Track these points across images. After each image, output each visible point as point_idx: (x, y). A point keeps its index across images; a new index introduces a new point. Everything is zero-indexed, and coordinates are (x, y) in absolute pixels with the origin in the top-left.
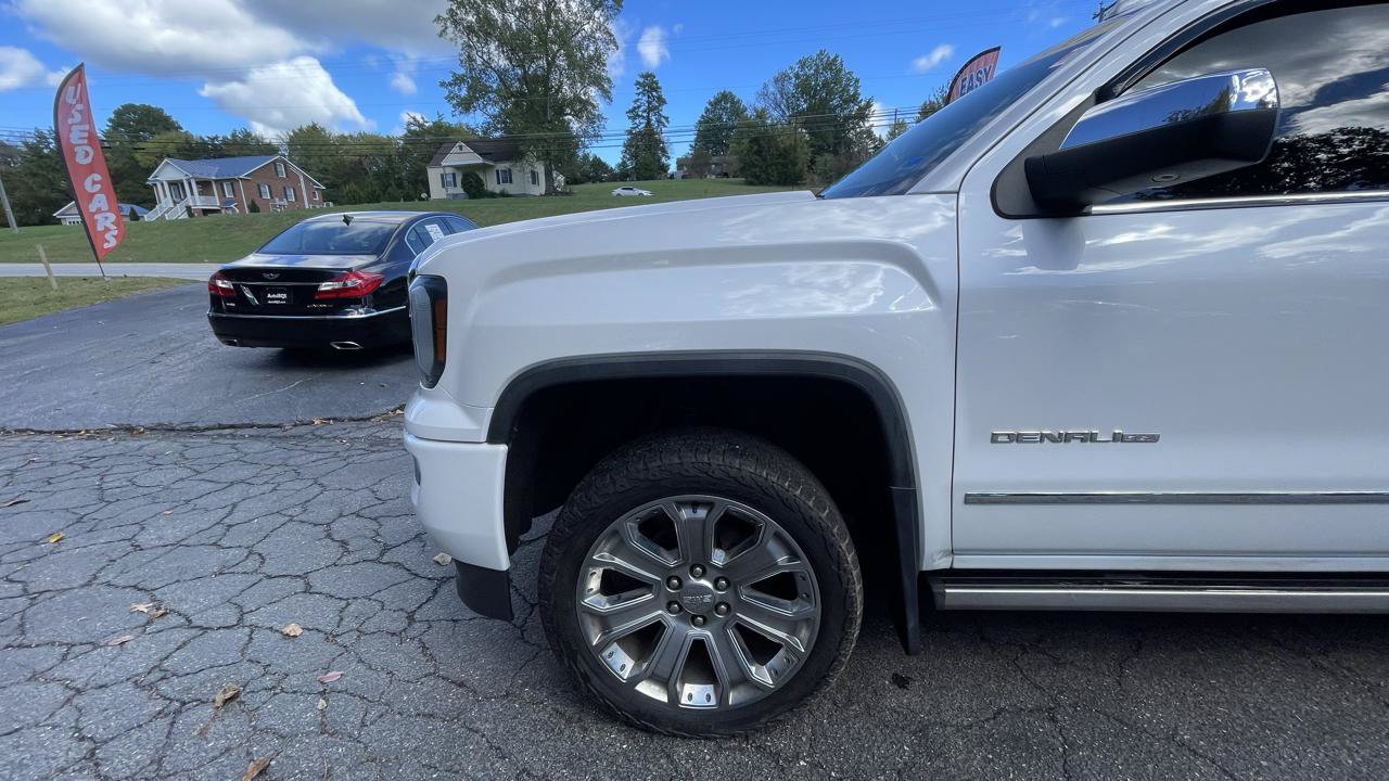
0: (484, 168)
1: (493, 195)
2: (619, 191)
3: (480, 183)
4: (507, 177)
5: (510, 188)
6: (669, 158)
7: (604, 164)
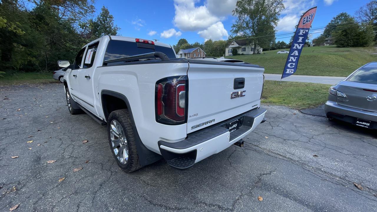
0: (238, 48)
1: (239, 55)
2: (280, 52)
3: (236, 51)
4: (244, 50)
5: (245, 53)
6: (309, 40)
7: (285, 43)
